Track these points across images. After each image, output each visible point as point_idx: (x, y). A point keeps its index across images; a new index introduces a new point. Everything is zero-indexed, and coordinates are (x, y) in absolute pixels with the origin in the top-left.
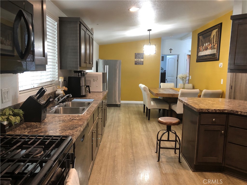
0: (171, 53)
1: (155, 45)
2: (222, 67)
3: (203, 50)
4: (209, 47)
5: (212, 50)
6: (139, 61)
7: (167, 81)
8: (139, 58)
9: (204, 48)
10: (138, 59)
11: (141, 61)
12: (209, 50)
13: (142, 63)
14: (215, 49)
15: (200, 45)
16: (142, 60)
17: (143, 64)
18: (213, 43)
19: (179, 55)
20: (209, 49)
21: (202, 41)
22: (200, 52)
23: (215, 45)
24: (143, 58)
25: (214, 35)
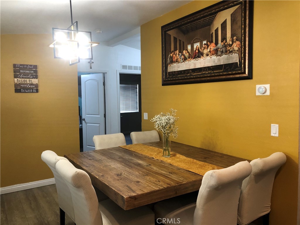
0: (91, 68)
1: (90, 33)
2: (268, 93)
3: (185, 59)
4: (205, 51)
5: (220, 56)
6: (27, 84)
7: (86, 123)
8: (26, 76)
9: (187, 55)
10: (23, 78)
11: (32, 84)
12: (208, 58)
13: (35, 89)
14: (232, 52)
15: (172, 49)
16: (35, 81)
17: (37, 91)
18: (224, 38)
19: (106, 73)
20: (207, 55)
21: (180, 41)
22: (175, 64)
23: (230, 45)
24: (36, 77)
25: (225, 22)
